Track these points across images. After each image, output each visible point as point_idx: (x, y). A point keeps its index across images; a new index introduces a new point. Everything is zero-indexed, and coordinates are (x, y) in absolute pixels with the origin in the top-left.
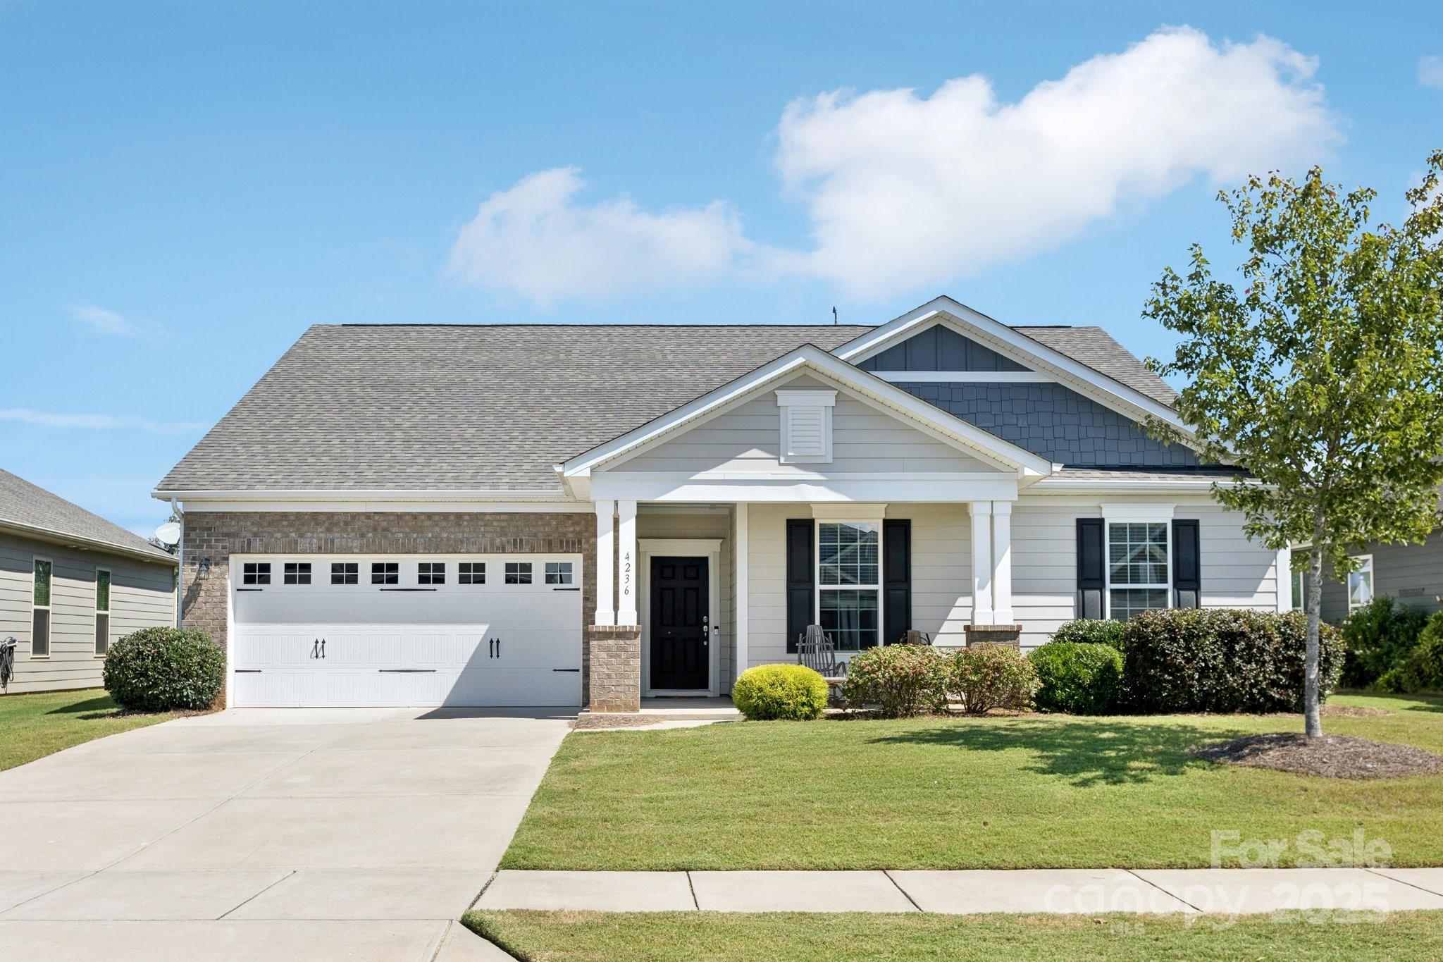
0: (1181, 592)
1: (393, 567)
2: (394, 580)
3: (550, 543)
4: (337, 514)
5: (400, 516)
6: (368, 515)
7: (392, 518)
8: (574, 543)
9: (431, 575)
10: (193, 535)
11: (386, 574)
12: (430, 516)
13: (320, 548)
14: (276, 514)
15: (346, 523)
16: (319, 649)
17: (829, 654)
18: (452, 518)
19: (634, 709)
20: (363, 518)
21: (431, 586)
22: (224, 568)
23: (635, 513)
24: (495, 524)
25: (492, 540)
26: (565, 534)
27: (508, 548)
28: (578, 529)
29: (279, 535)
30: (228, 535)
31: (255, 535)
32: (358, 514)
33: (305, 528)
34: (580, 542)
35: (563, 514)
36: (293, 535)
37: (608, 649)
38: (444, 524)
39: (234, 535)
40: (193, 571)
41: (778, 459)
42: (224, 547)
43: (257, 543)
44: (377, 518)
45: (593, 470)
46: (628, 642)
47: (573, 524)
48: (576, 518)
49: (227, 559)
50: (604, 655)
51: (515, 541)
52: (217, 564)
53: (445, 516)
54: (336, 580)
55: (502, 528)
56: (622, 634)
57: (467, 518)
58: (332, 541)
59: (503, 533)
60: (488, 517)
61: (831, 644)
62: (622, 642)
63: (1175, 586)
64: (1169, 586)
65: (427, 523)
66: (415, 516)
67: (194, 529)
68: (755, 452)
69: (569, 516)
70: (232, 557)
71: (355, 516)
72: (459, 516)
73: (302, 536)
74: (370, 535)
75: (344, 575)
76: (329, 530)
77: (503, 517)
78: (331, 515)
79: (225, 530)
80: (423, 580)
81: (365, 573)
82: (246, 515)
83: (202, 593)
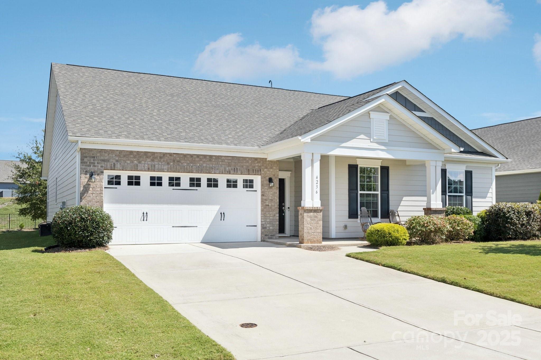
0: (467, 197)
1: (178, 179)
2: (178, 185)
3: (249, 170)
4: (157, 153)
5: (185, 155)
6: (170, 154)
7: (182, 156)
8: (258, 171)
9: (195, 183)
10: (85, 160)
11: (175, 182)
12: (198, 156)
13: (149, 169)
14: (127, 151)
15: (161, 158)
16: (145, 216)
17: (369, 219)
18: (208, 157)
19: (320, 243)
20: (168, 155)
21: (195, 188)
22: (101, 176)
23: (320, 158)
24: (226, 161)
25: (225, 168)
26: (254, 167)
27: (232, 172)
28: (259, 165)
29: (129, 162)
30: (104, 160)
31: (117, 161)
32: (166, 153)
33: (141, 159)
34: (260, 170)
35: (254, 158)
36: (136, 162)
37: (311, 217)
38: (204, 160)
39: (108, 161)
40: (85, 178)
41: (370, 140)
42: (102, 167)
43: (118, 165)
44: (175, 155)
45: (312, 140)
46: (318, 214)
47: (258, 162)
48: (259, 160)
49: (103, 172)
50: (309, 219)
51: (234, 169)
52: (98, 175)
53: (205, 156)
54: (152, 184)
55: (229, 163)
56: (315, 211)
57: (214, 158)
58: (154, 166)
59: (229, 165)
60: (223, 158)
61: (370, 215)
62: (315, 214)
63: (466, 194)
64: (464, 194)
65: (197, 159)
66: (192, 156)
67: (86, 157)
68: (362, 136)
69: (256, 159)
70: (105, 171)
71: (165, 154)
72: (211, 157)
73: (140, 162)
74: (172, 164)
75: (156, 182)
76: (153, 160)
77: (229, 158)
78: (153, 153)
79: (102, 158)
80: (192, 185)
81: (165, 181)
82: (113, 151)
83: (91, 189)
